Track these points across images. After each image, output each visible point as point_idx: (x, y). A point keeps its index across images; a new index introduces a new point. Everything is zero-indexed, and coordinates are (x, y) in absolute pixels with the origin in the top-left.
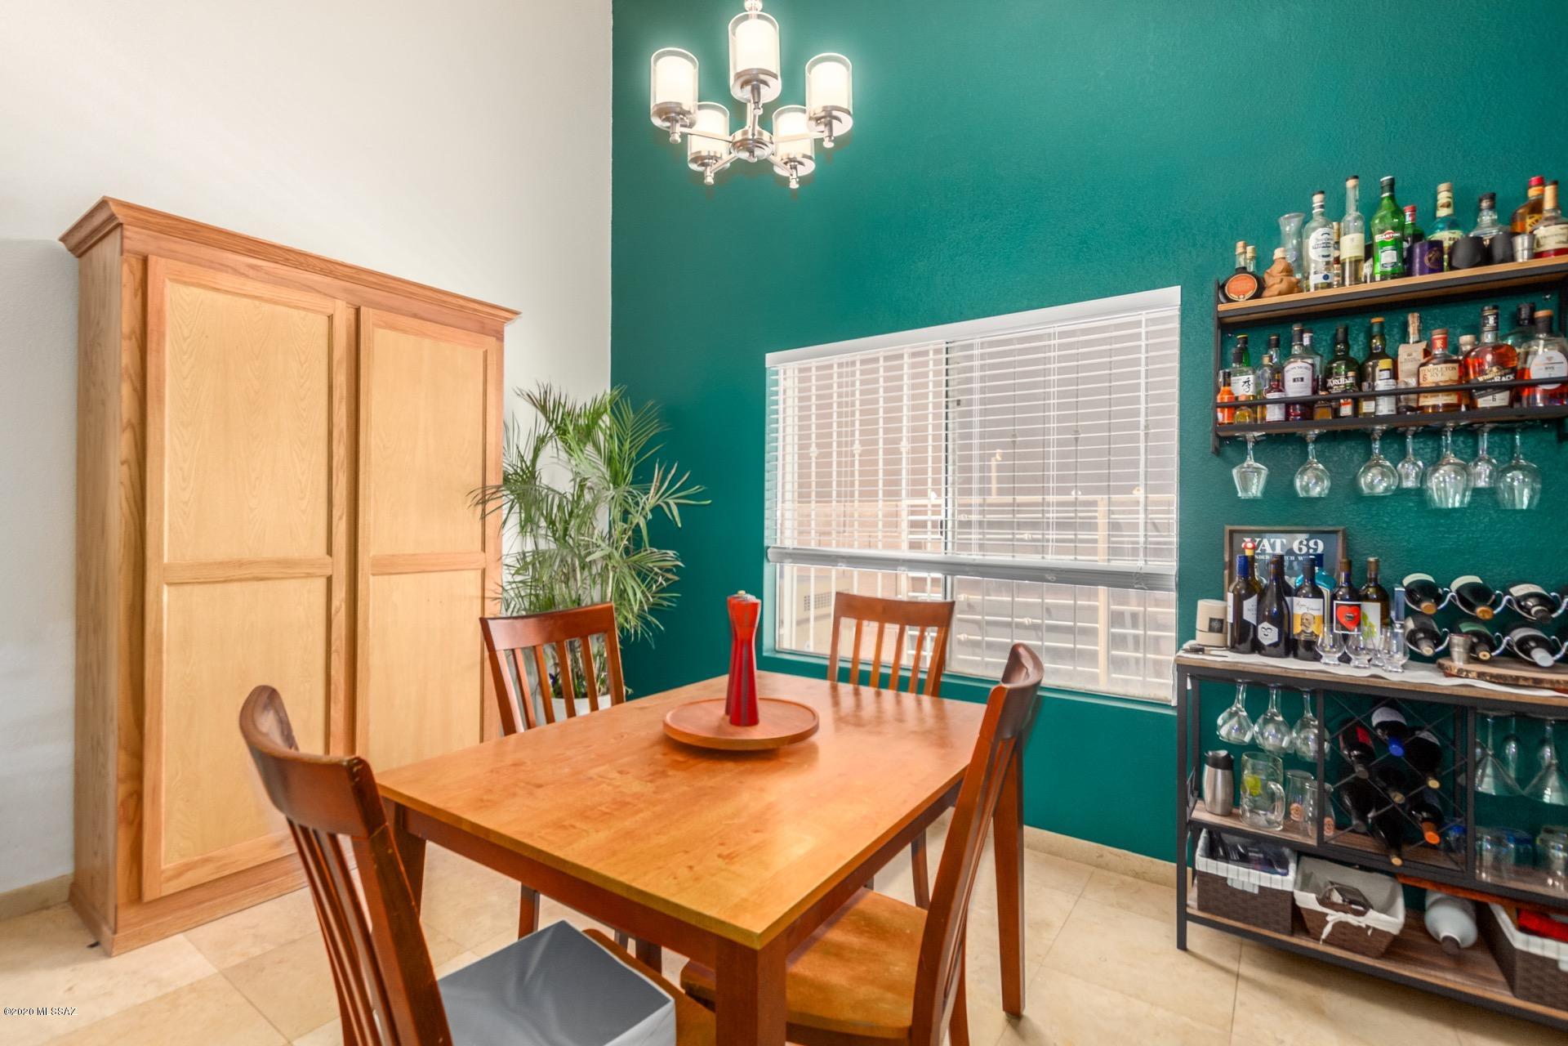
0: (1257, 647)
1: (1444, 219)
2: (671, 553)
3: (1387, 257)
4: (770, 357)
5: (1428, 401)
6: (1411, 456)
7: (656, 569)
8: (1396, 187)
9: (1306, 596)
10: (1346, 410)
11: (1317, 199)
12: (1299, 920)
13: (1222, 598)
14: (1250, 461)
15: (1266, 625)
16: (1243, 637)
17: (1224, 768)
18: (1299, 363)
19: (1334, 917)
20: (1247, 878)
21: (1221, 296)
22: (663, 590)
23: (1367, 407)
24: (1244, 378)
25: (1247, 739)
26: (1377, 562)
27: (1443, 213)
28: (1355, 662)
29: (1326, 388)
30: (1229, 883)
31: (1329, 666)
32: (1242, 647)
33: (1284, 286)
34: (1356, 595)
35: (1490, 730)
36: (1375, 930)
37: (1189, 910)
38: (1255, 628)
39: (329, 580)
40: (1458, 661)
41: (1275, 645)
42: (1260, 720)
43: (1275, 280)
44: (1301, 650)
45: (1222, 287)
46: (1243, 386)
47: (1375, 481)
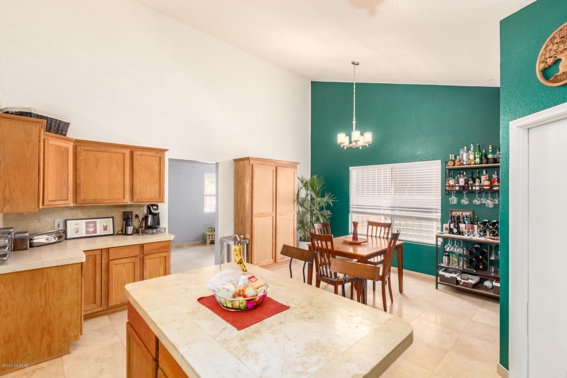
0: (453, 233)
1: (490, 152)
2: (329, 211)
3: (478, 160)
4: (350, 168)
5: (485, 188)
6: (484, 197)
7: (326, 215)
8: (480, 146)
9: (462, 223)
10: (470, 188)
11: (465, 147)
12: (458, 282)
13: (448, 224)
14: (453, 197)
15: (455, 229)
16: (451, 231)
17: (447, 256)
18: (462, 179)
19: (463, 281)
20: (448, 275)
21: (447, 165)
22: (328, 219)
23: (474, 188)
24: (452, 181)
25: (451, 251)
26: (477, 217)
27: (490, 151)
28: (470, 236)
29: (468, 184)
30: (445, 276)
31: (466, 237)
32: (451, 233)
33: (458, 164)
34: (472, 223)
35: (493, 249)
36: (470, 283)
37: (438, 282)
38: (453, 229)
39: (273, 217)
40: (488, 236)
41: (456, 233)
42: (453, 247)
43: (457, 162)
44: (461, 234)
45: (447, 163)
46: (452, 182)
47: (476, 202)
